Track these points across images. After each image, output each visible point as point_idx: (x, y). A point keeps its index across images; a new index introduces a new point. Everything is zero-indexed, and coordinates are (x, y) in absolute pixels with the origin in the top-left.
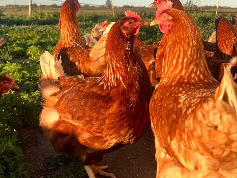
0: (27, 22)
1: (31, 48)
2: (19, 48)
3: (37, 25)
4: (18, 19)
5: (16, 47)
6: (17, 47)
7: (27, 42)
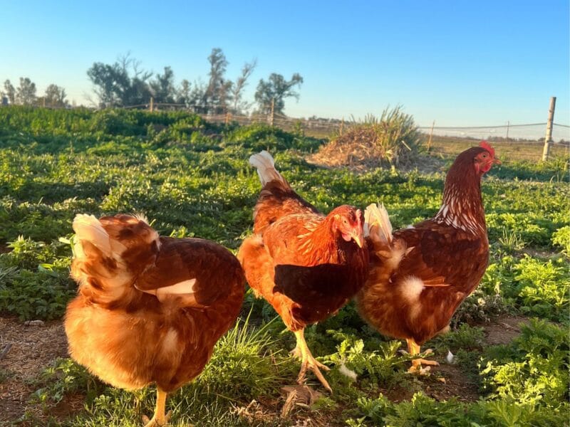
0: (539, 173)
1: (563, 231)
2: (536, 227)
3: (561, 182)
4: (518, 165)
5: (530, 224)
6: (532, 225)
7: (552, 218)
